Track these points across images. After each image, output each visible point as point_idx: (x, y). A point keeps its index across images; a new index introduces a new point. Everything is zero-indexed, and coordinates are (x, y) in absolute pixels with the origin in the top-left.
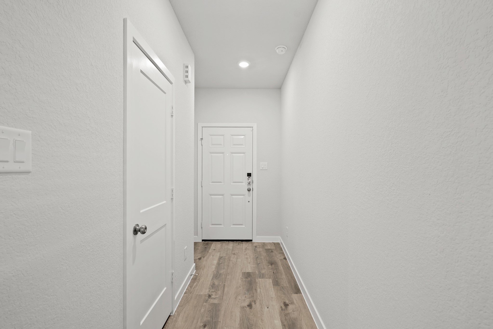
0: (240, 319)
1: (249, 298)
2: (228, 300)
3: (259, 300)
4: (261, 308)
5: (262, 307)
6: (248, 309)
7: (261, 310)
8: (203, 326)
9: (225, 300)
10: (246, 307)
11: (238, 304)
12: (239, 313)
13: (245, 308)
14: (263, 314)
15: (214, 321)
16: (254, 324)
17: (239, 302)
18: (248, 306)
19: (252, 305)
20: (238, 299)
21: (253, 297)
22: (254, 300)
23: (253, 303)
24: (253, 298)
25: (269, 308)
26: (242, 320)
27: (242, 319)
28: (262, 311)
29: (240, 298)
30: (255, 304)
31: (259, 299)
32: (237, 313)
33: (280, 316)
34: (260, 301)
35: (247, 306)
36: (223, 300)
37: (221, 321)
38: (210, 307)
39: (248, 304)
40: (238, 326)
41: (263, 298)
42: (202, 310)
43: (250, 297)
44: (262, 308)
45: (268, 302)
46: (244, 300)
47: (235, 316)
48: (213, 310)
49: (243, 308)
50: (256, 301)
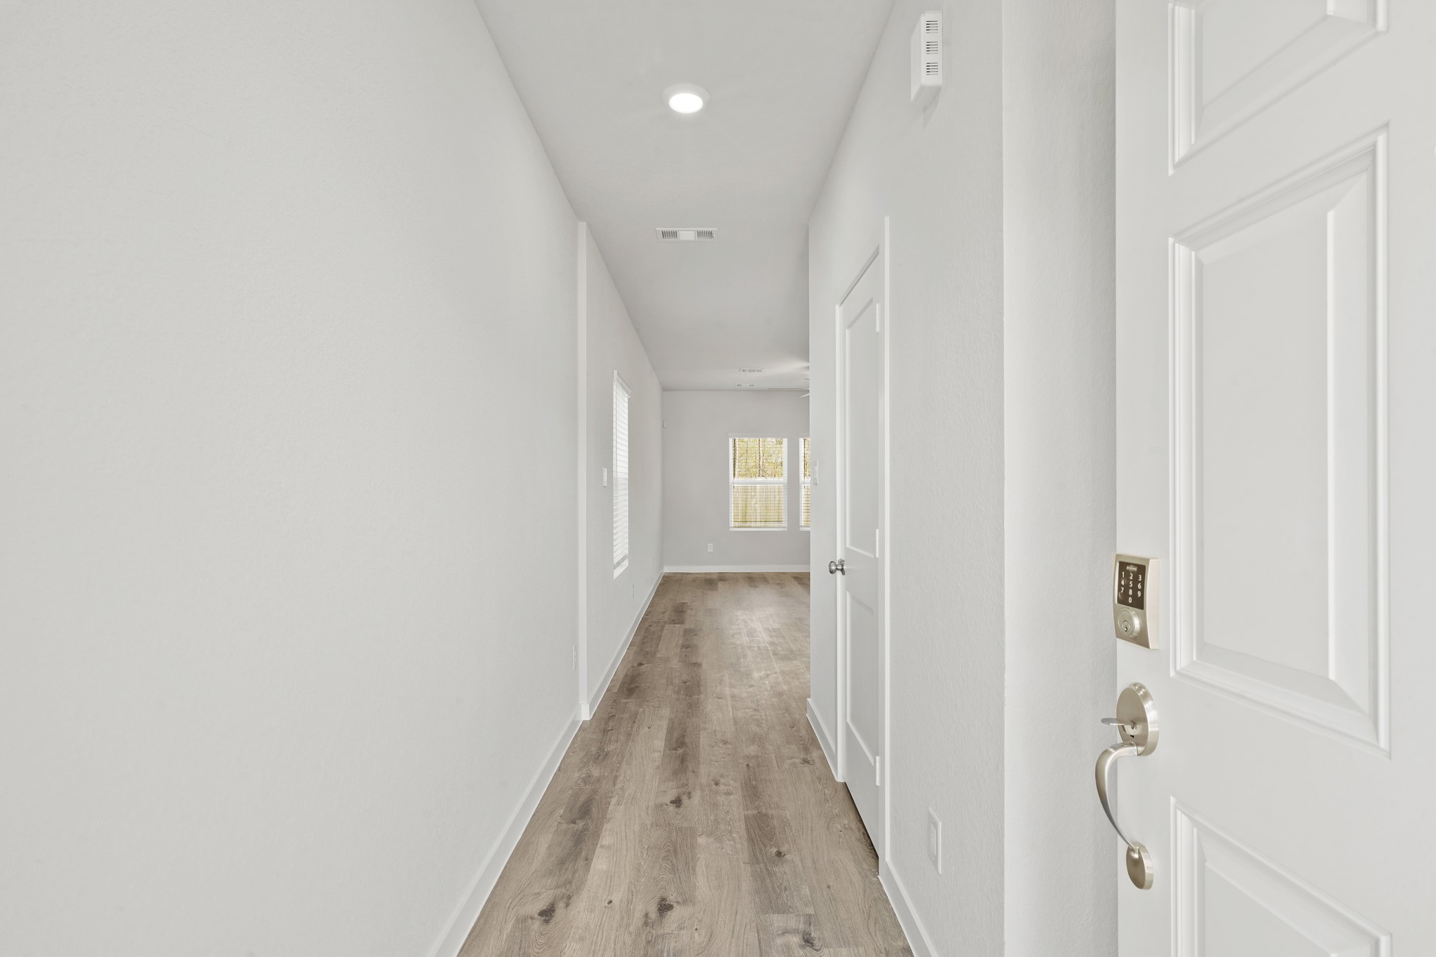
0: (694, 870)
1: (663, 936)
2: (737, 928)
3: (631, 929)
4: (632, 900)
5: (626, 903)
6: (671, 898)
7: (633, 895)
8: (785, 855)
9: (748, 927)
10: (678, 903)
11: (702, 913)
12: (697, 884)
13: (680, 900)
14: (632, 883)
15: (762, 865)
16: (661, 861)
17: (700, 921)
18: (670, 907)
19: (659, 910)
20: (704, 933)
21: (649, 942)
22: (648, 929)
23: (653, 915)
24: (650, 938)
25: (607, 902)
26: (690, 868)
27: (691, 871)
28: (632, 892)
29: (696, 935)
30: (646, 915)
31: (630, 933)
32: (703, 885)
33: (586, 880)
34: (628, 926)
35: (675, 905)
36: (754, 924)
37: (742, 865)
38: (787, 900)
39: (669, 913)
40: (698, 856)
41: (613, 937)
42: (806, 891)
43: (660, 940)
44: (629, 902)
45: (601, 923)
46: (681, 928)
47: (708, 878)
48: (774, 890)
49: (687, 900)
50: (641, 923)
